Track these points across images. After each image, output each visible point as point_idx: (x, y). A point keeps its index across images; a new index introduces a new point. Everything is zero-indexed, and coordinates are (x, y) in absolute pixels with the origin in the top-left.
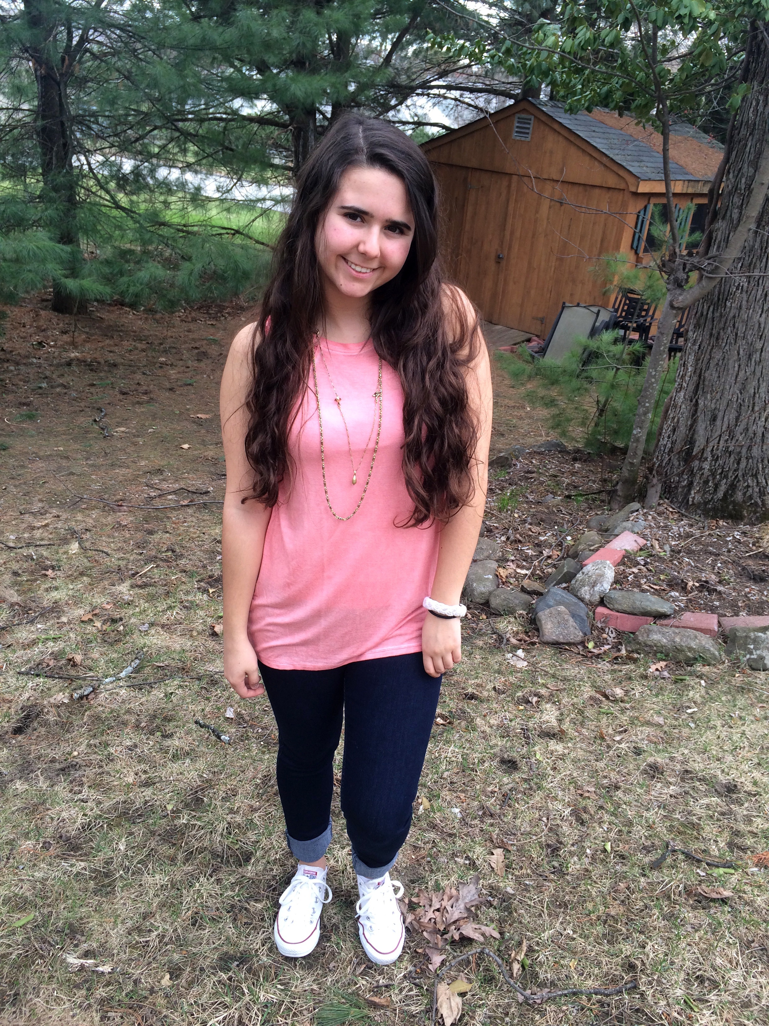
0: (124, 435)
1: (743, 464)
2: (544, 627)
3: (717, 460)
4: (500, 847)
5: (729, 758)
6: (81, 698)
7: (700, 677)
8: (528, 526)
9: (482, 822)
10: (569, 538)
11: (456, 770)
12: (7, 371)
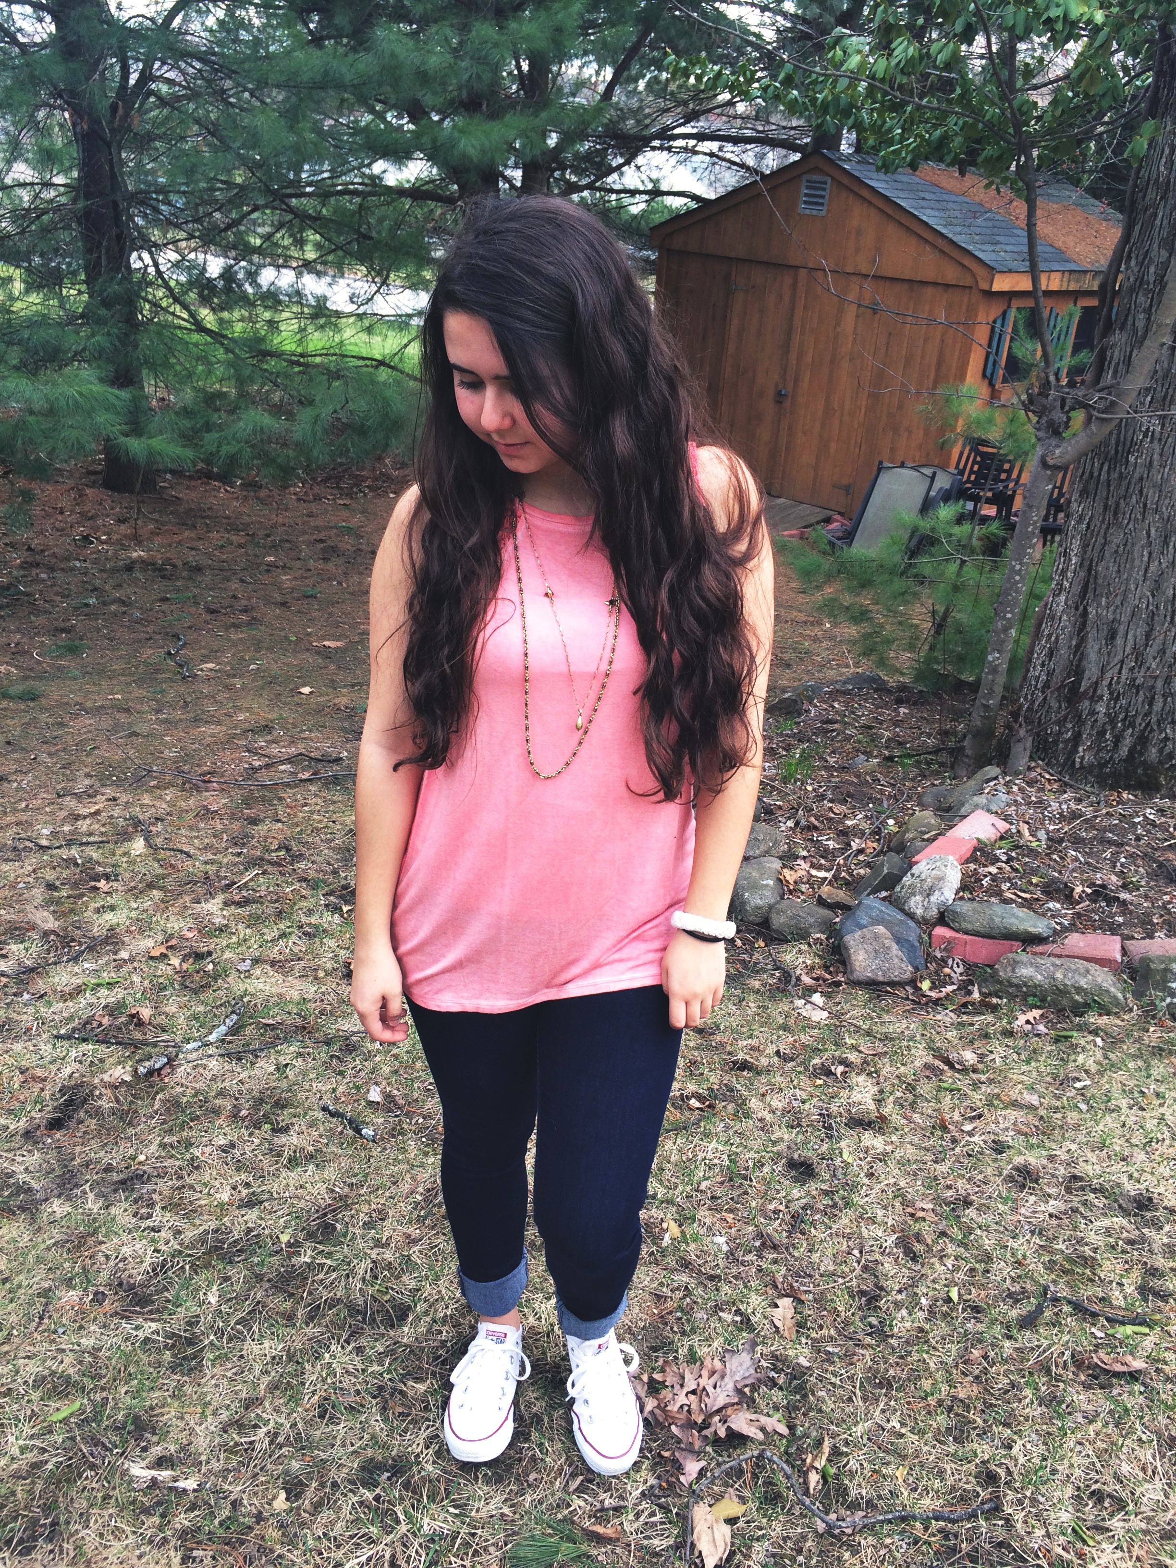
0: (212, 674)
1: (1158, 706)
2: (853, 958)
3: (1117, 699)
4: (787, 1296)
5: (1140, 1156)
6: (151, 1073)
7: (1095, 1032)
8: (827, 804)
9: (760, 1257)
10: (891, 822)
11: (719, 1179)
12: (37, 580)
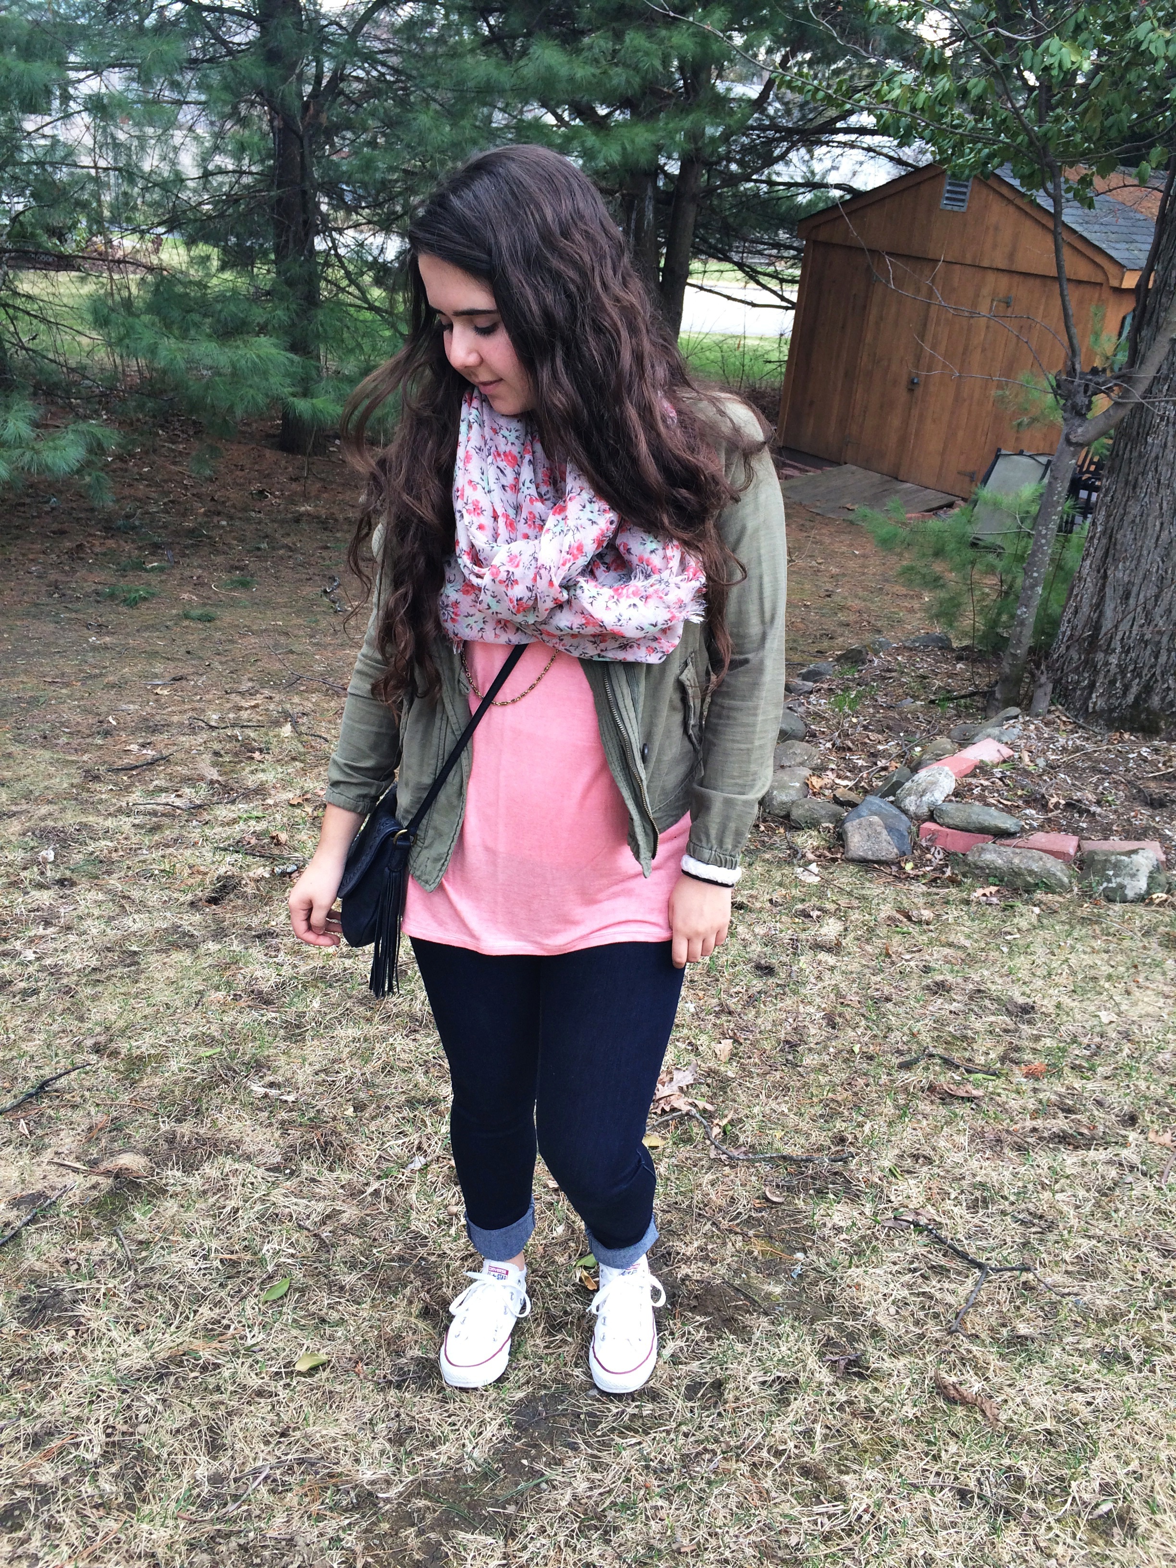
2: (850, 841)
3: (1128, 652)
4: (730, 1039)
6: (284, 874)
7: (1037, 904)
9: (717, 1017)
10: (918, 749)
12: (218, 527)
